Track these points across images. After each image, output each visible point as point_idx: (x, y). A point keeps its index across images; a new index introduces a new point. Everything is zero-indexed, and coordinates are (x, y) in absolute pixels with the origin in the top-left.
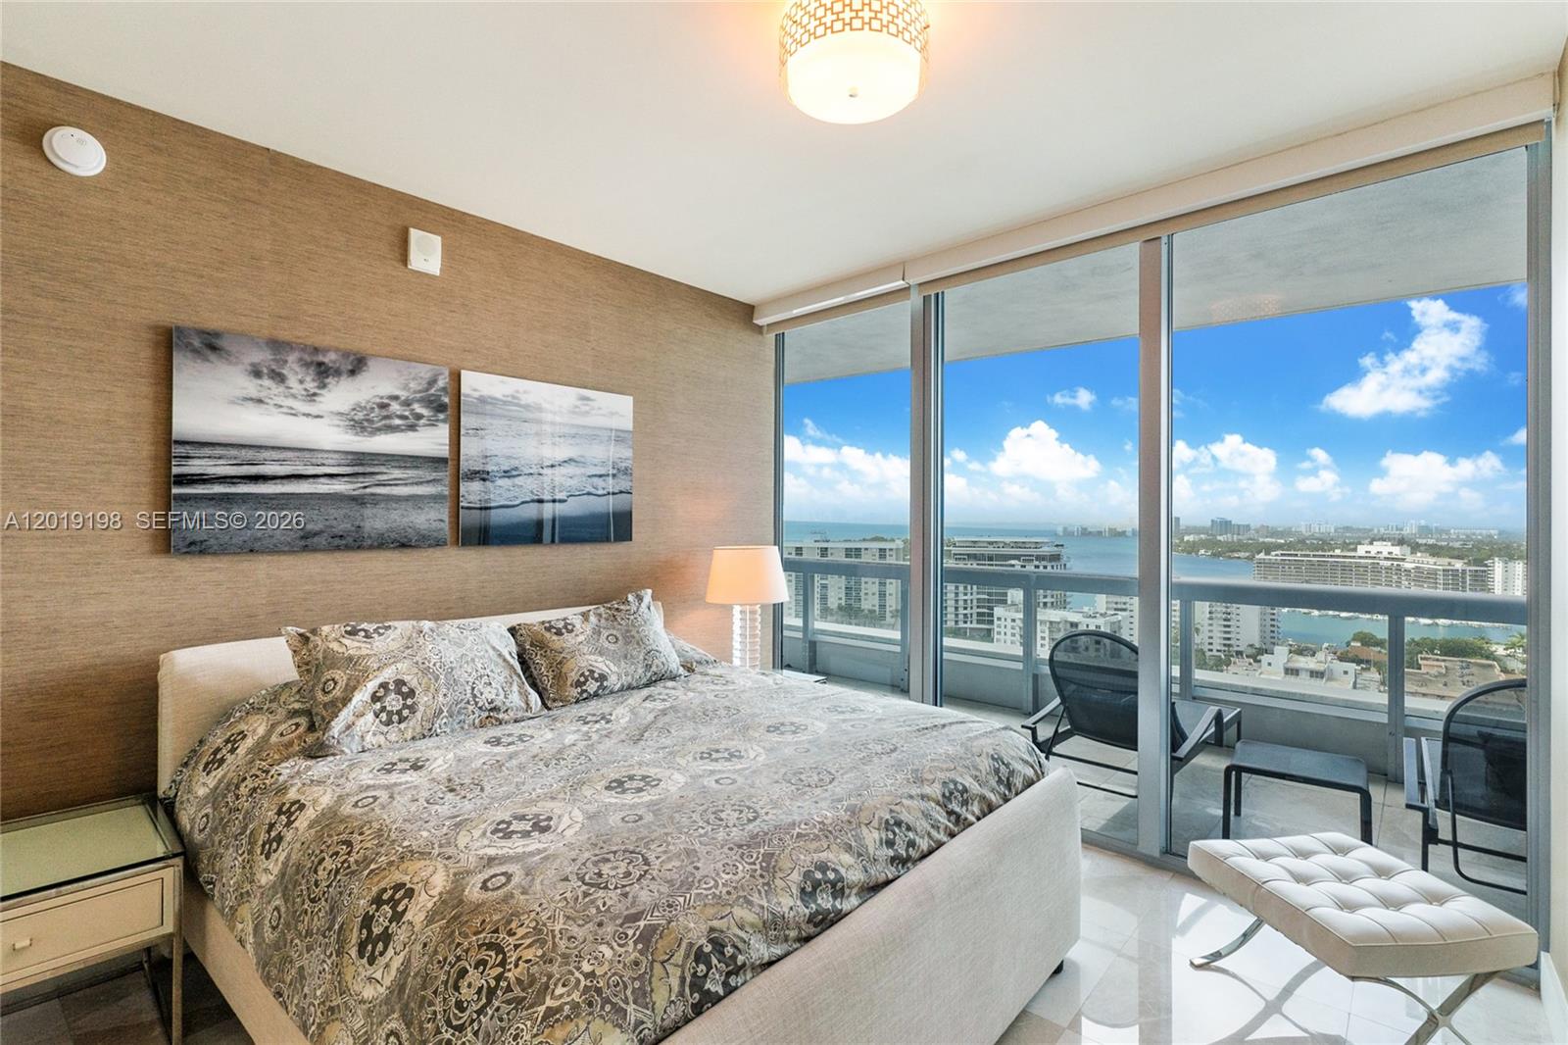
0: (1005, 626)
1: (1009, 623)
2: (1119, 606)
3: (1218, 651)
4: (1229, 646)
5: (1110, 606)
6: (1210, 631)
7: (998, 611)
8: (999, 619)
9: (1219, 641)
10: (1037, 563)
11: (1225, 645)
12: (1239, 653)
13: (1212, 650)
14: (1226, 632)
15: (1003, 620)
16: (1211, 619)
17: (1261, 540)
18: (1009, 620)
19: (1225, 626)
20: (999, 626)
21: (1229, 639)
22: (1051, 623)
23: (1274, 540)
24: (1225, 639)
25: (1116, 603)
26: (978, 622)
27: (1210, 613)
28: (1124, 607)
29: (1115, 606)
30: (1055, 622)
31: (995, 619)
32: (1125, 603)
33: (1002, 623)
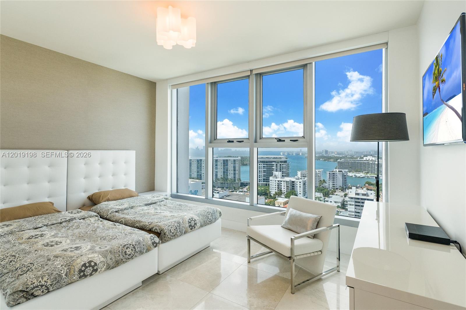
0: (273, 183)
1: (274, 182)
2: (304, 176)
3: (331, 188)
4: (334, 186)
5: (302, 176)
6: (329, 182)
7: (271, 178)
8: (271, 181)
9: (331, 185)
10: (280, 163)
11: (333, 186)
12: (337, 189)
13: (329, 188)
14: (333, 183)
15: (272, 181)
16: (329, 179)
17: (336, 156)
18: (274, 181)
19: (333, 181)
20: (271, 183)
21: (334, 185)
22: (287, 181)
23: (339, 156)
24: (333, 184)
25: (303, 175)
26: (263, 182)
27: (329, 177)
28: (305, 176)
29: (303, 176)
30: (288, 181)
31: (270, 181)
32: (306, 175)
33: (272, 182)
